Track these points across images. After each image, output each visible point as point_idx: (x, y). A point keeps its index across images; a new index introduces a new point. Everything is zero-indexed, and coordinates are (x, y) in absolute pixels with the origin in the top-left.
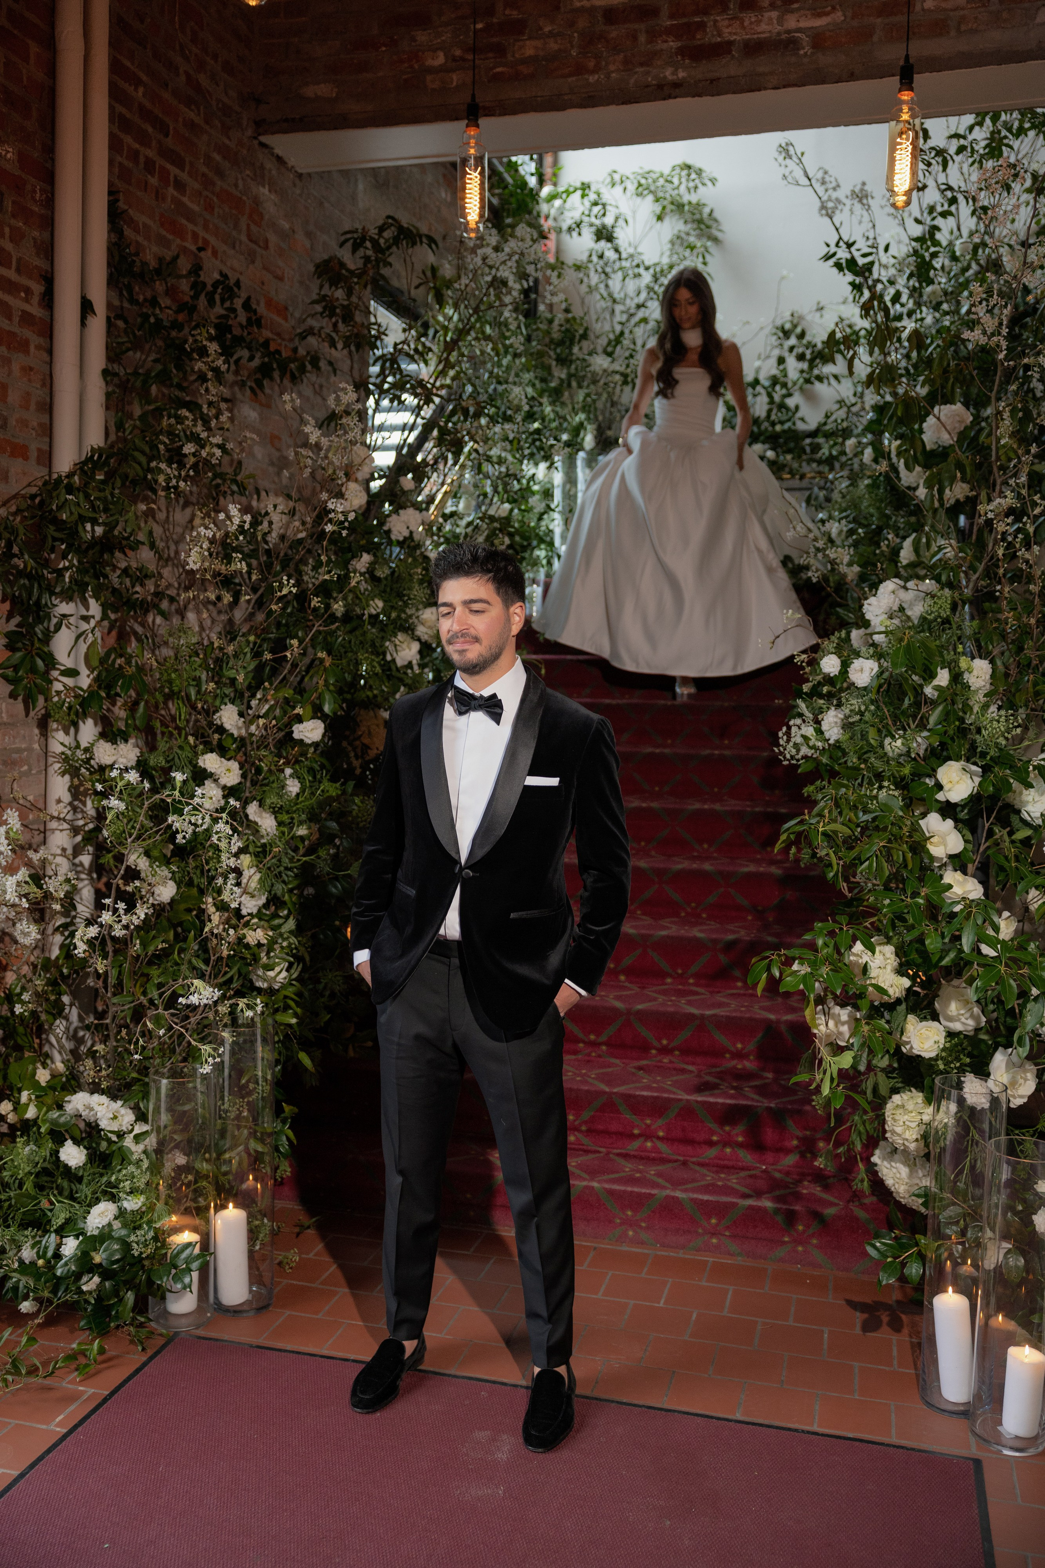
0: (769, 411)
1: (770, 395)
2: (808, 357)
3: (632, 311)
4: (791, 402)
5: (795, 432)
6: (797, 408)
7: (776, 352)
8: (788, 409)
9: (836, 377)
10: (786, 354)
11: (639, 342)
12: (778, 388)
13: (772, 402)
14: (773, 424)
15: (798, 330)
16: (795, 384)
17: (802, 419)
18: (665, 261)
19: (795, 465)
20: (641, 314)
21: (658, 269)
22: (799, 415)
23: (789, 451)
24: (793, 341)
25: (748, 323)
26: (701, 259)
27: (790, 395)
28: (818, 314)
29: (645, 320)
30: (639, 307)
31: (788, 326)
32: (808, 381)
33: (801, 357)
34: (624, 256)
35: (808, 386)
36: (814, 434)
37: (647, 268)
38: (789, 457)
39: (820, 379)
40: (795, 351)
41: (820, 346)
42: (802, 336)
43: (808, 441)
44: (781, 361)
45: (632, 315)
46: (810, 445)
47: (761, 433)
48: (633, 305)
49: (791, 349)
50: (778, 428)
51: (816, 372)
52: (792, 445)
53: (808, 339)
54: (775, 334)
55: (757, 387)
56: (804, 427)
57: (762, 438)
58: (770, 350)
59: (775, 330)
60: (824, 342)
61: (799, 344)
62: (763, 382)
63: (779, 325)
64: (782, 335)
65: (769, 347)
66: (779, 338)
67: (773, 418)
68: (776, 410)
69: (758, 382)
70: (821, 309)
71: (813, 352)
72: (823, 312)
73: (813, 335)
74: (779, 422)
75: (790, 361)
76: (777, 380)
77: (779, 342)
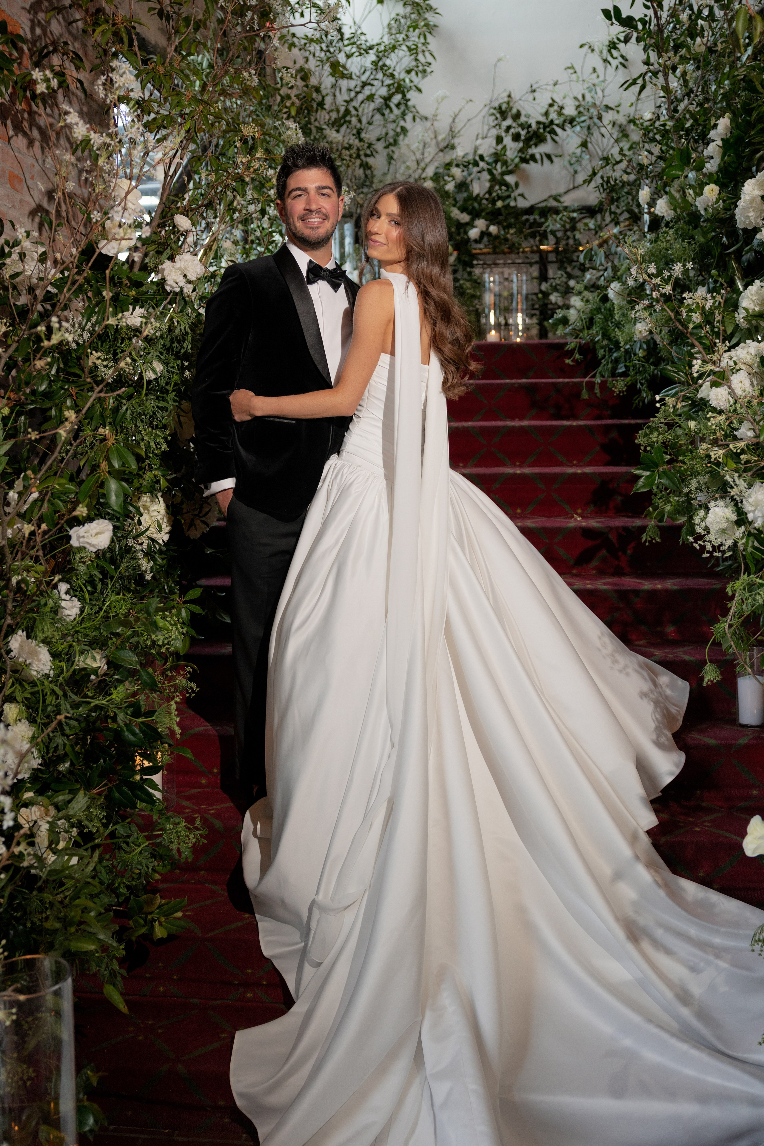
0: (491, 187)
1: (490, 172)
2: (523, 138)
3: (358, 89)
4: (510, 179)
5: (515, 207)
6: (517, 185)
7: (494, 132)
8: (507, 185)
9: (549, 157)
10: (503, 134)
11: (364, 120)
12: (499, 165)
13: (493, 180)
14: (494, 202)
15: (514, 111)
16: (513, 160)
17: (522, 196)
18: (387, 40)
19: (515, 239)
20: (367, 91)
21: (382, 48)
22: (519, 191)
23: (509, 226)
24: (509, 122)
25: (469, 101)
26: (422, 40)
27: (510, 172)
28: (531, 97)
29: (371, 98)
30: (364, 84)
31: (504, 107)
32: (524, 160)
33: (516, 138)
34: (347, 35)
35: (524, 165)
36: (530, 210)
37: (371, 48)
38: (512, 231)
39: (533, 158)
40: (512, 131)
41: (534, 126)
42: (517, 116)
43: (525, 217)
44: (499, 140)
45: (357, 93)
46: (527, 220)
47: (482, 210)
48: (359, 83)
49: (509, 128)
50: (499, 204)
51: (531, 151)
52: (512, 220)
53: (523, 119)
54: (493, 114)
55: (482, 164)
56: (522, 204)
57: (483, 214)
58: (489, 130)
59: (492, 111)
60: (538, 123)
61: (514, 125)
62: (486, 159)
63: (496, 105)
64: (498, 115)
65: (486, 128)
66: (497, 118)
67: (494, 194)
68: (497, 187)
69: (482, 158)
70: (534, 91)
71: (528, 132)
72: (535, 94)
73: (528, 116)
74: (499, 198)
75: (508, 140)
76: (498, 157)
77: (496, 122)
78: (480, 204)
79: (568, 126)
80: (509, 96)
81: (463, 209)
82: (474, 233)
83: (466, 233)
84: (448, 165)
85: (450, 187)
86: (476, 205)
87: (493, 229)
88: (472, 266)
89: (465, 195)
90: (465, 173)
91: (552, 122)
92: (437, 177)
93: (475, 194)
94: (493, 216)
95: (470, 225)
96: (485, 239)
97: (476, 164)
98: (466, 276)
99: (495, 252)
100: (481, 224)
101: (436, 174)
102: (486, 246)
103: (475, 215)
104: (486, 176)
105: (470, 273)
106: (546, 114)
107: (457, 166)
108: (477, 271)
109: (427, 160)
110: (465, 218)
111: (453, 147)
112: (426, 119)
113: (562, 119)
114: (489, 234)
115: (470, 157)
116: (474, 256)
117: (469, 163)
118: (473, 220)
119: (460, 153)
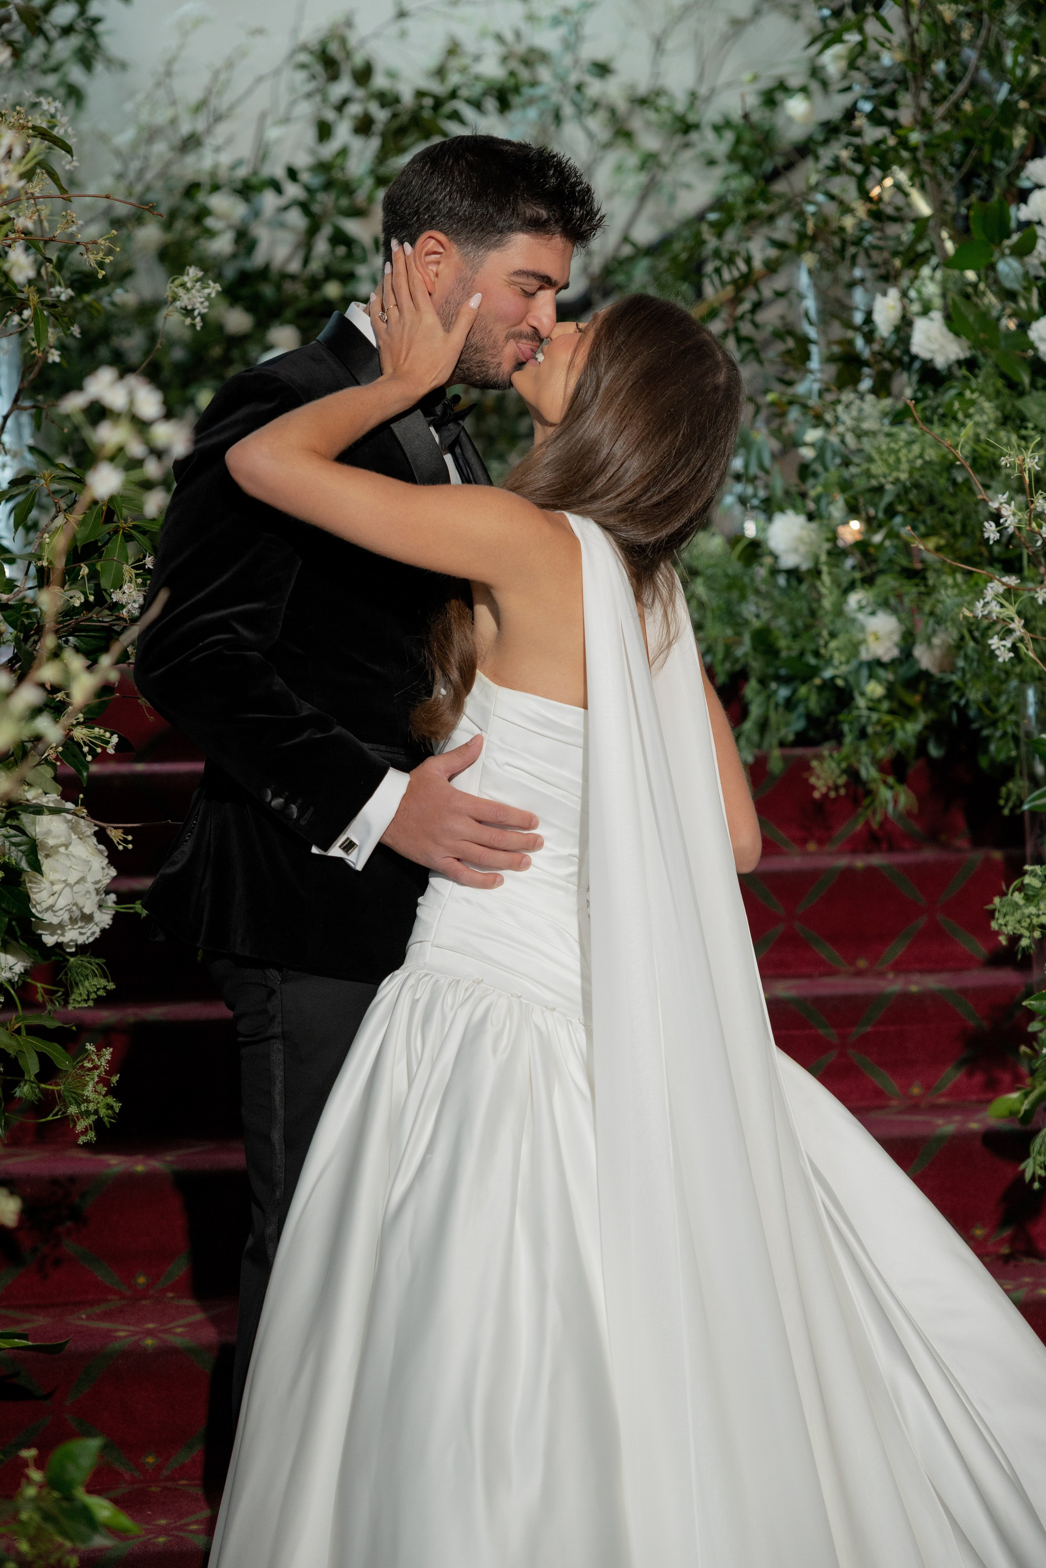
1: (308, 207)
2: (378, 127)
4: (361, 229)
7: (305, 109)
8: (351, 244)
10: (330, 115)
12: (330, 193)
14: (315, 284)
15: (358, 60)
24: (343, 87)
25: (259, 31)
27: (356, 212)
28: (393, 30)
31: (334, 49)
33: (364, 126)
40: (354, 109)
42: (363, 75)
44: (324, 131)
49: (345, 101)
50: (333, 290)
53: (379, 81)
54: (303, 66)
55: (293, 191)
57: (289, 313)
58: (293, 103)
59: (303, 58)
60: (420, 94)
61: (360, 93)
62: (305, 177)
63: (314, 44)
64: (318, 68)
65: (284, 99)
66: (313, 77)
68: (321, 246)
69: (292, 174)
70: (402, 14)
71: (395, 116)
72: (408, 24)
73: (392, 75)
75: (343, 132)
77: (312, 86)
78: (279, 288)
79: (491, 104)
80: (349, 24)
81: (236, 301)
84: (192, 189)
86: (268, 291)
90: (243, 208)
91: (453, 94)
104: (296, 219)
106: (440, 73)
107: (215, 188)
112: (123, 66)
113: (478, 88)
119: (225, 159)
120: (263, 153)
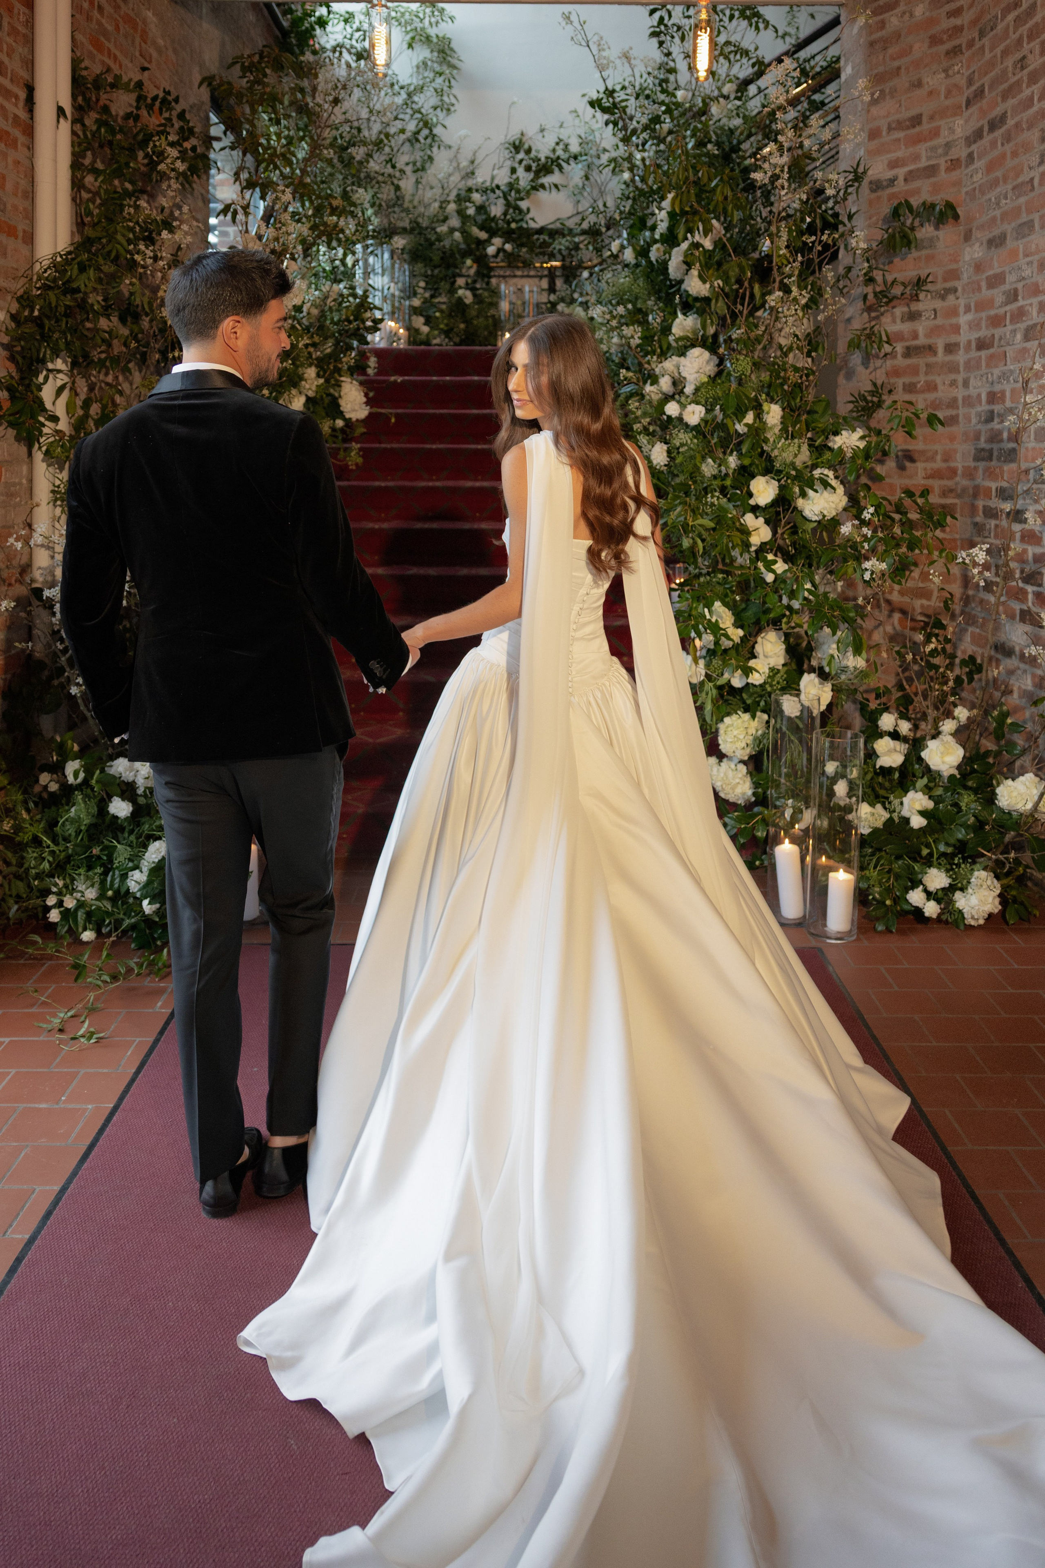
0: (506, 211)
1: (505, 198)
2: (533, 169)
3: (391, 123)
4: (523, 205)
5: (527, 228)
6: (528, 209)
7: (509, 163)
8: (520, 210)
9: (556, 186)
10: (517, 166)
12: (513, 193)
13: (508, 205)
14: (509, 223)
15: (526, 146)
16: (525, 188)
17: (533, 219)
19: (527, 257)
21: (411, 89)
22: (530, 215)
23: (522, 245)
24: (522, 155)
26: (447, 84)
27: (522, 199)
29: (402, 131)
30: (397, 119)
31: (517, 142)
32: (535, 188)
33: (528, 169)
35: (534, 193)
36: (540, 232)
37: (402, 88)
38: (524, 250)
39: (542, 187)
40: (524, 163)
41: (543, 159)
42: (528, 151)
43: (535, 238)
44: (513, 171)
46: (538, 240)
47: (499, 229)
49: (521, 161)
50: (513, 225)
51: (540, 181)
52: (524, 240)
53: (533, 153)
54: (508, 148)
55: (497, 191)
56: (532, 225)
57: (500, 233)
58: (505, 160)
59: (508, 146)
60: (547, 157)
61: (527, 157)
62: (502, 188)
63: (511, 141)
64: (512, 149)
65: (502, 158)
66: (511, 152)
67: (508, 217)
68: (511, 211)
69: (498, 187)
70: (543, 130)
71: (538, 165)
72: (545, 132)
73: (537, 151)
74: (514, 221)
75: (521, 171)
76: (511, 186)
77: (510, 155)
78: (497, 224)
79: (572, 161)
80: (522, 132)
81: (482, 228)
82: (491, 250)
83: (485, 249)
84: (470, 190)
85: (471, 211)
86: (493, 225)
87: (508, 247)
88: (490, 277)
89: (484, 217)
90: (484, 198)
91: (559, 157)
92: (459, 199)
93: (492, 215)
94: (508, 235)
95: (488, 242)
96: (501, 254)
97: (493, 191)
98: (484, 286)
99: (509, 266)
100: (497, 241)
101: (458, 195)
102: (502, 261)
103: (493, 233)
104: (501, 202)
105: (488, 283)
106: (554, 150)
107: (477, 191)
108: (494, 281)
109: (452, 186)
110: (483, 235)
111: (473, 173)
112: (450, 147)
113: (567, 155)
114: (504, 251)
115: (488, 184)
116: (491, 269)
117: (487, 189)
118: (491, 237)
119: (480, 180)
120: (493, 178)
